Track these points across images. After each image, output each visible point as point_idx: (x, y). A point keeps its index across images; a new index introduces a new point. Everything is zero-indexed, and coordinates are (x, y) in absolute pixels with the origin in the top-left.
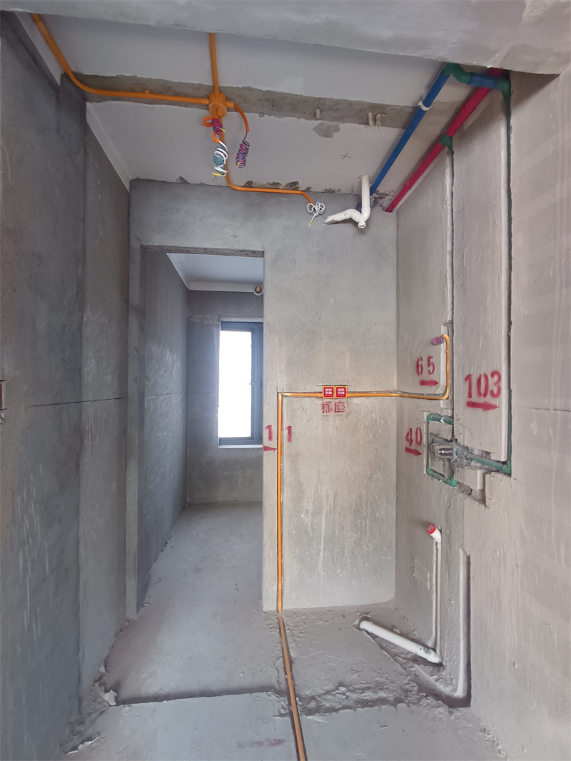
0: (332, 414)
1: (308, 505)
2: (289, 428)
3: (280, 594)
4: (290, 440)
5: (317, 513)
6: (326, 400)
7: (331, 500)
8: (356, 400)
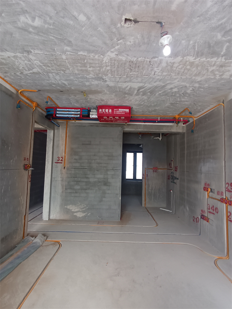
0: (155, 172)
1: (150, 188)
2: (147, 174)
3: (145, 204)
4: (147, 176)
5: (152, 190)
6: (154, 170)
7: (154, 188)
8: (159, 170)
